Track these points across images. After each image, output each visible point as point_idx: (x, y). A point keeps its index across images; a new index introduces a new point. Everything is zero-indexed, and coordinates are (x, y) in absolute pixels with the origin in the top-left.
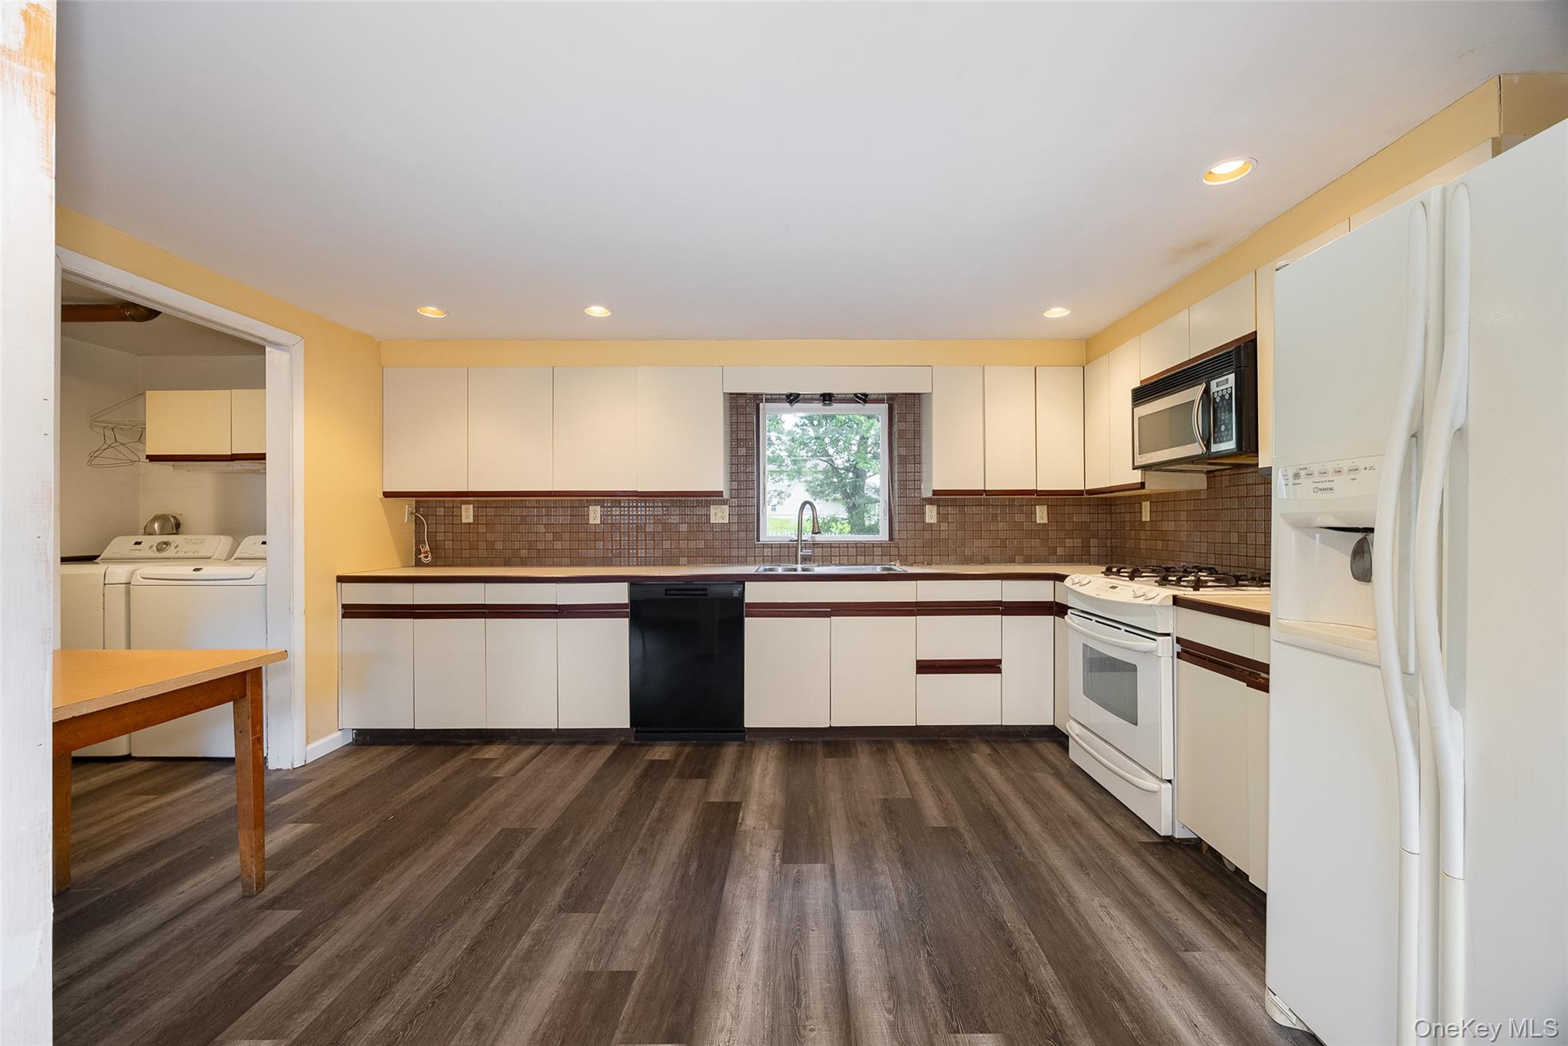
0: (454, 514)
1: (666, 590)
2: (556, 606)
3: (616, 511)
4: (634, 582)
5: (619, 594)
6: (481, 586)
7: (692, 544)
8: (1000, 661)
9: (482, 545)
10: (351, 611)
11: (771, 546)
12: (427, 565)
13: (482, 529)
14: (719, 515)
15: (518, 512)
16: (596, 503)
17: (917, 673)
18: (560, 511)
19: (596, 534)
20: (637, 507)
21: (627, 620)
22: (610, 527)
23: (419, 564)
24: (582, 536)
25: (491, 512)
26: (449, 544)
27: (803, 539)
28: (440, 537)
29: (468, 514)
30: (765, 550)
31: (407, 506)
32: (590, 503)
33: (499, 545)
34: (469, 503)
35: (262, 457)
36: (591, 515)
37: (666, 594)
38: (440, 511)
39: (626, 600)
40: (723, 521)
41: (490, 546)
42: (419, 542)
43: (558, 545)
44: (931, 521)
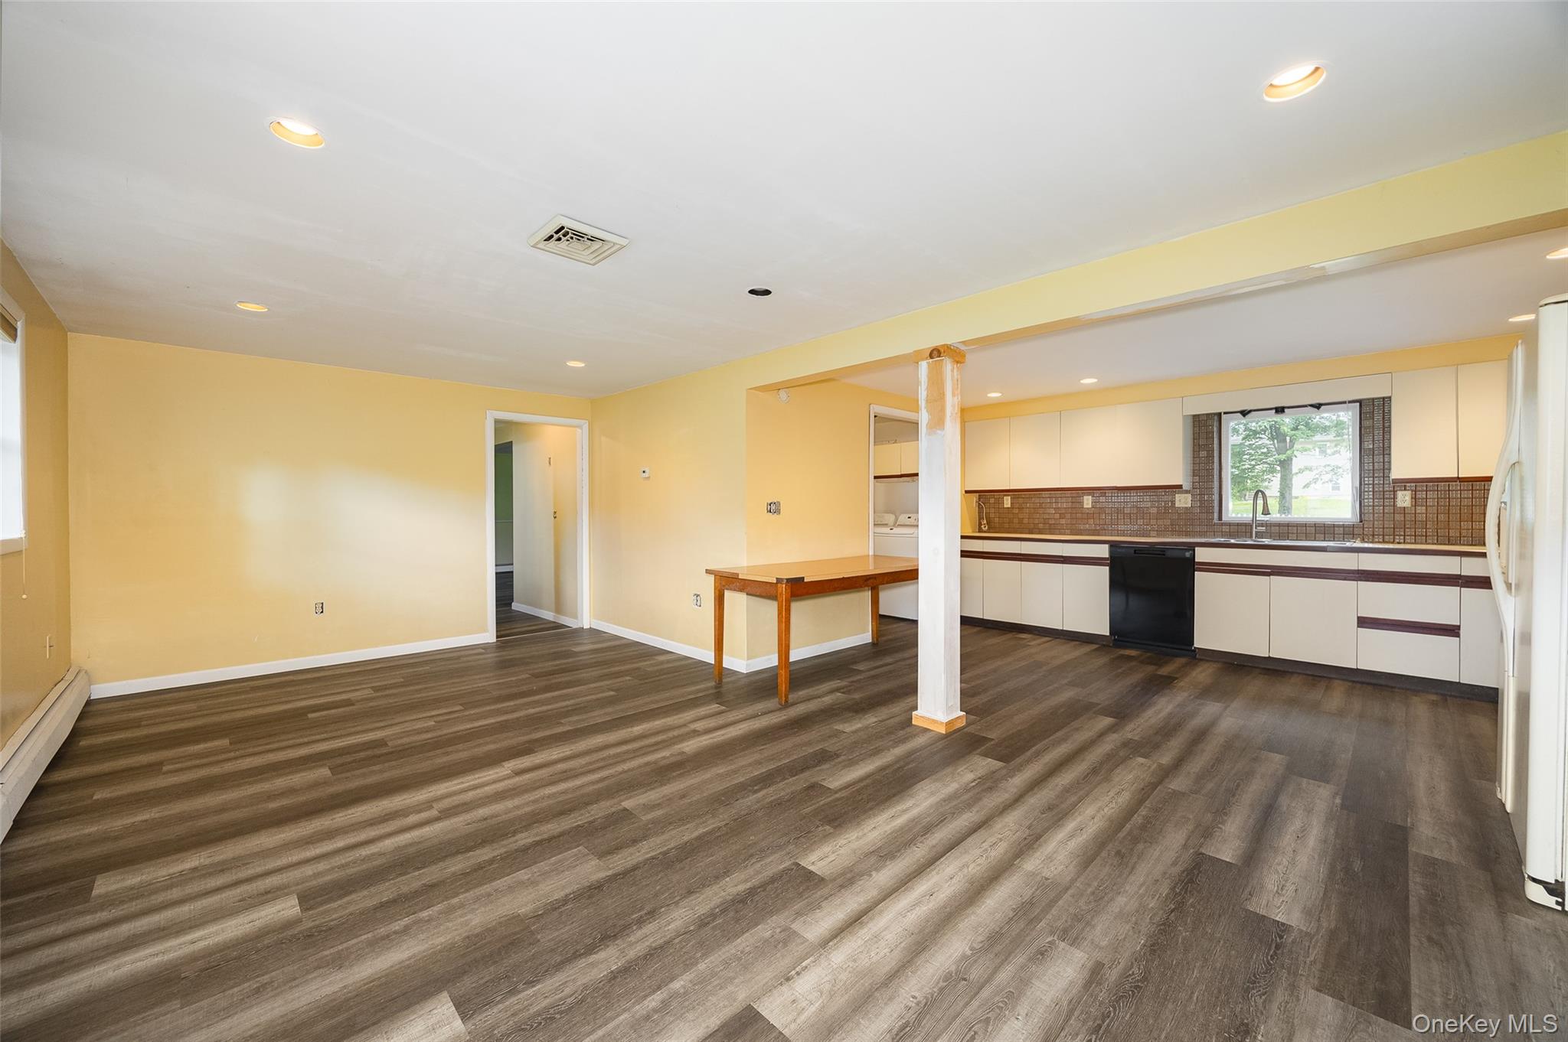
0: (1000, 502)
1: (1135, 551)
2: (1062, 557)
3: (1102, 499)
4: (1113, 545)
5: (1103, 551)
6: (1019, 542)
7: (1160, 522)
8: (1459, 627)
9: (1016, 521)
10: (965, 554)
11: (1230, 525)
12: (985, 532)
13: (1016, 511)
14: (1183, 501)
15: (1037, 501)
16: (1089, 494)
17: (1358, 627)
18: (1064, 500)
19: (1089, 515)
20: (1118, 496)
21: (1108, 568)
22: (1098, 511)
23: (980, 530)
24: (1079, 515)
25: (1021, 500)
26: (997, 520)
27: (1258, 519)
28: (992, 515)
29: (1007, 502)
30: (1224, 527)
31: (974, 498)
32: (1084, 494)
33: (1026, 521)
34: (1008, 495)
35: (917, 475)
36: (1085, 502)
37: (1135, 553)
38: (992, 501)
39: (1107, 556)
40: (1186, 506)
41: (1021, 521)
42: (981, 518)
43: (1063, 521)
44: (1405, 505)
